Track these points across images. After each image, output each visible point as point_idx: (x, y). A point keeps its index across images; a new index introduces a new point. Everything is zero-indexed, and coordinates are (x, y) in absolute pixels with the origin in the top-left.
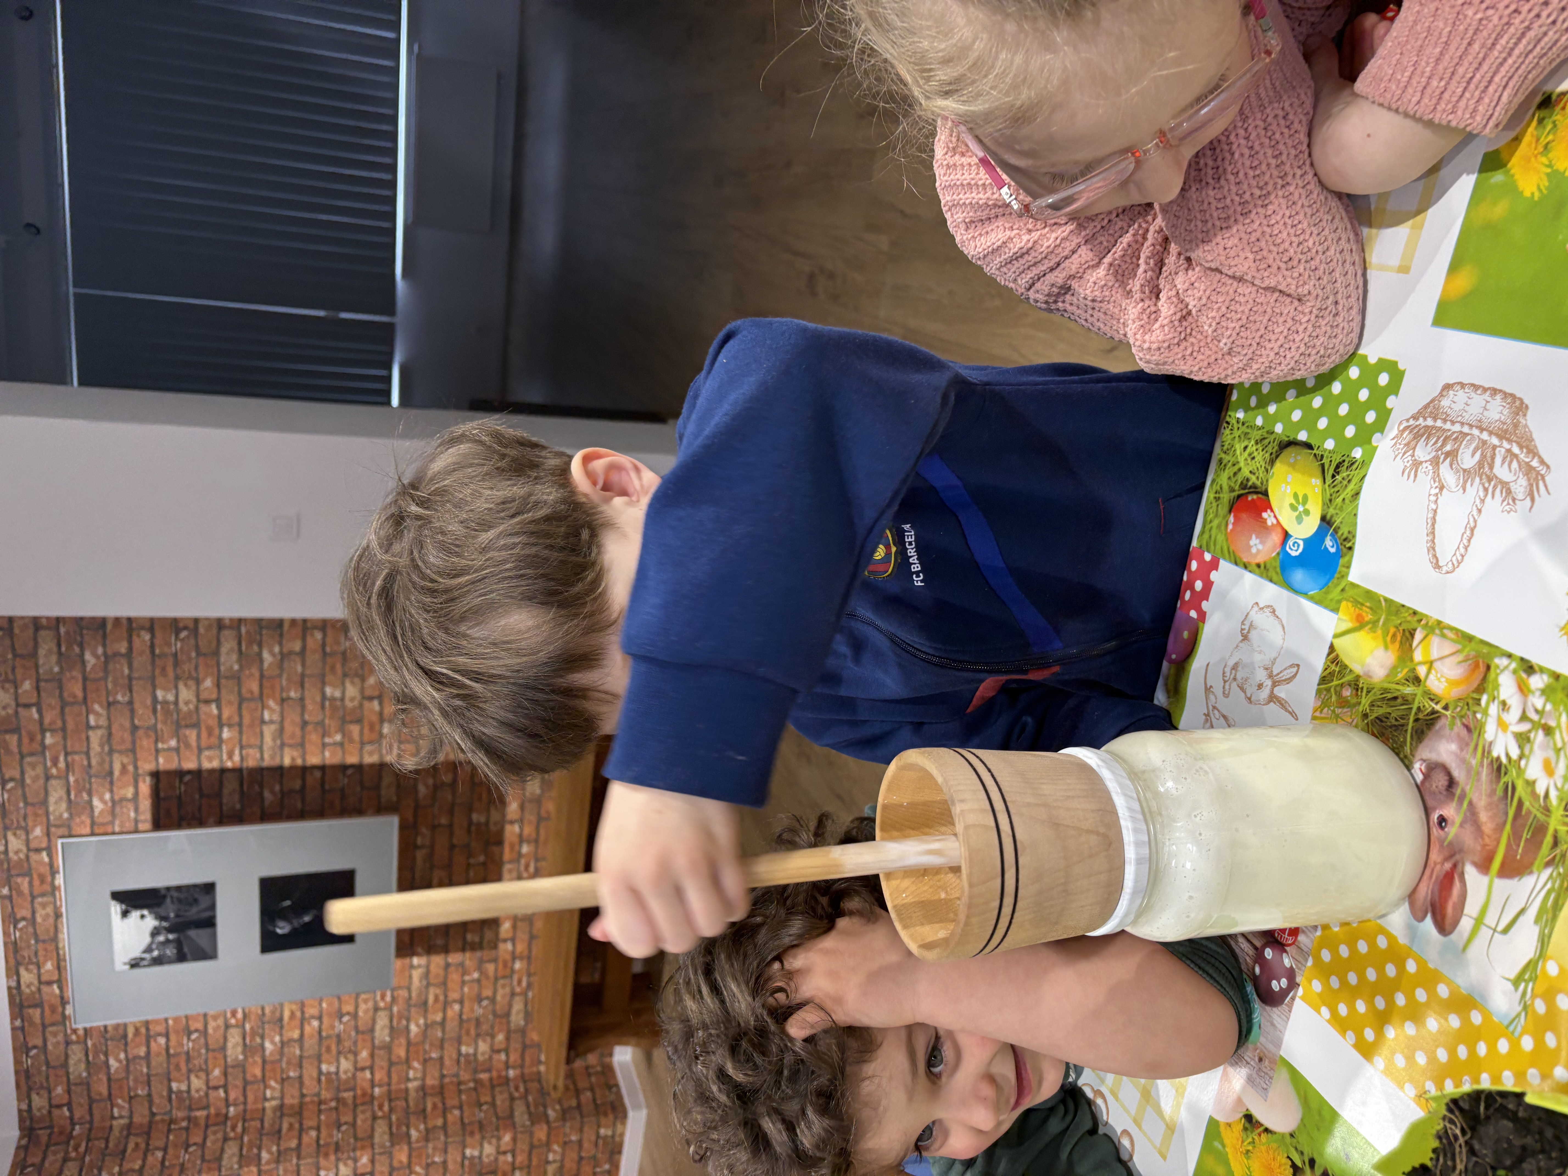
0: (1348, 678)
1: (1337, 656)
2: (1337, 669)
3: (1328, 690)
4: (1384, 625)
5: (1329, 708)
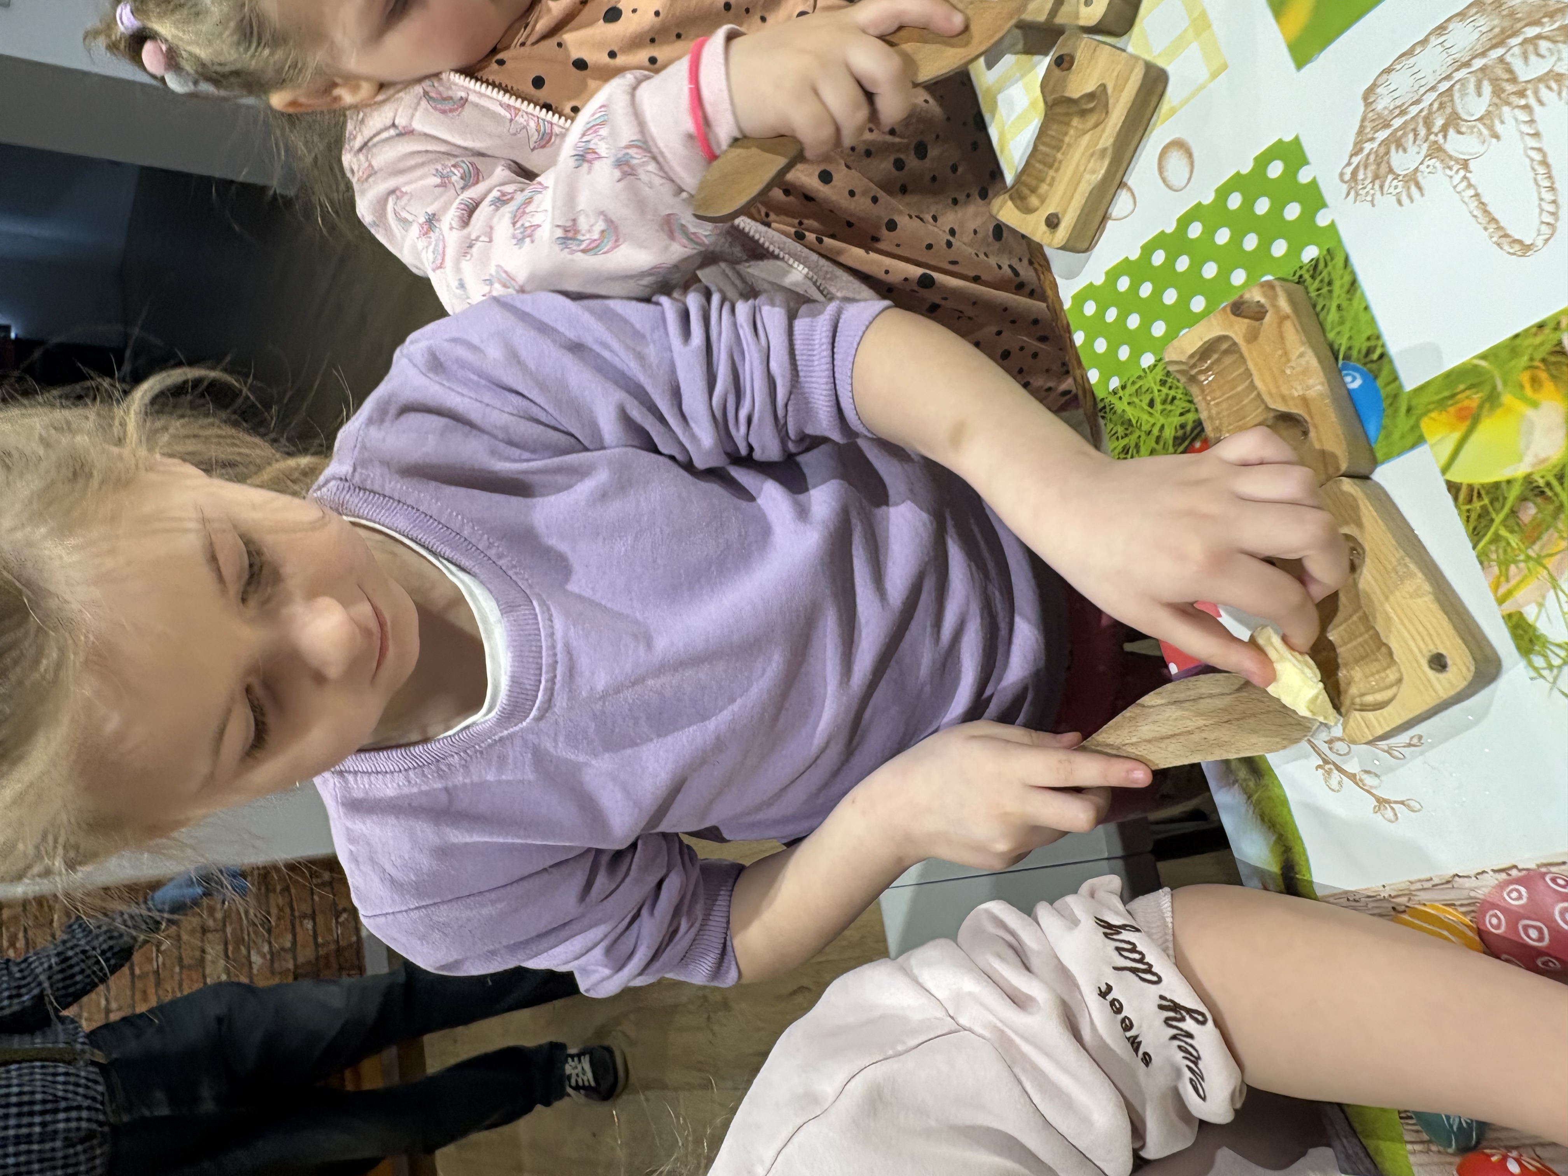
0: (1513, 494)
2: (1486, 501)
3: (1497, 538)
4: (1505, 383)
5: (1516, 562)
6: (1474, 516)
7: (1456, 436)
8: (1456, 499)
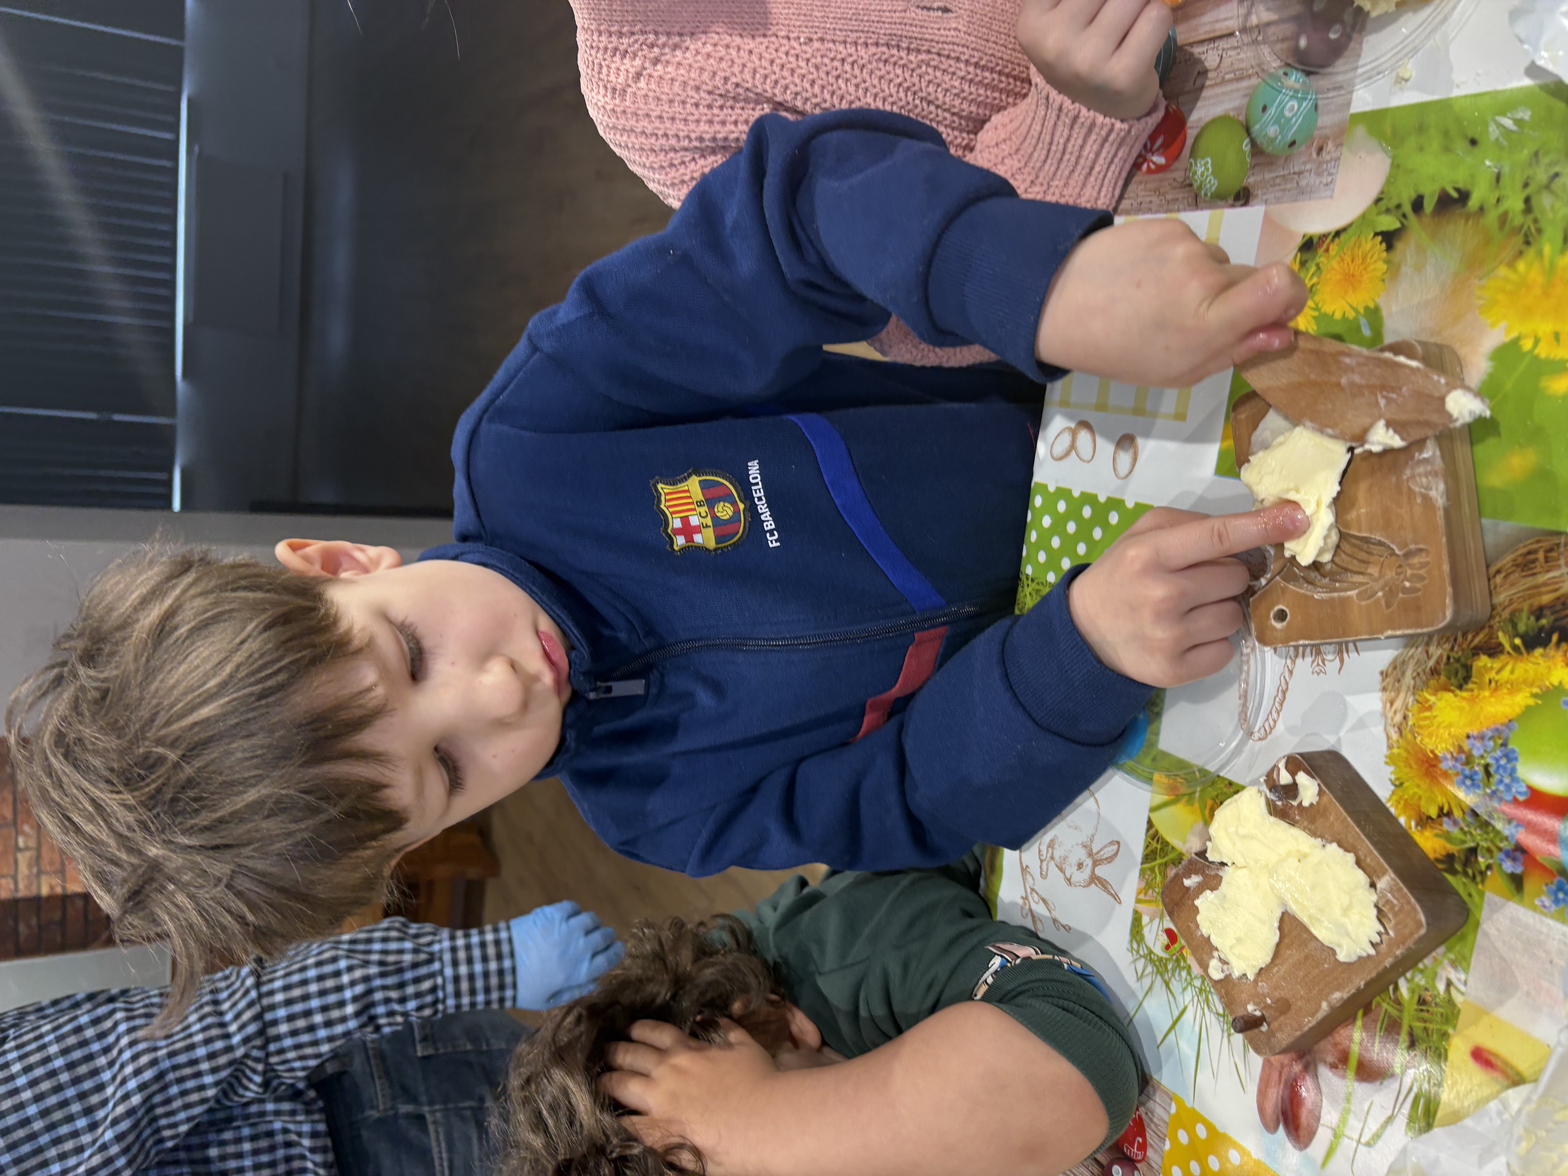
0: (1171, 856)
1: (1157, 832)
2: (1159, 847)
3: (1152, 870)
4: (1200, 797)
5: (1154, 890)
6: (1150, 849)
7: (1166, 798)
8: (1148, 830)
